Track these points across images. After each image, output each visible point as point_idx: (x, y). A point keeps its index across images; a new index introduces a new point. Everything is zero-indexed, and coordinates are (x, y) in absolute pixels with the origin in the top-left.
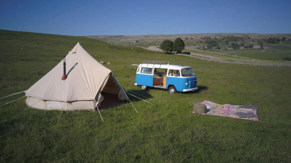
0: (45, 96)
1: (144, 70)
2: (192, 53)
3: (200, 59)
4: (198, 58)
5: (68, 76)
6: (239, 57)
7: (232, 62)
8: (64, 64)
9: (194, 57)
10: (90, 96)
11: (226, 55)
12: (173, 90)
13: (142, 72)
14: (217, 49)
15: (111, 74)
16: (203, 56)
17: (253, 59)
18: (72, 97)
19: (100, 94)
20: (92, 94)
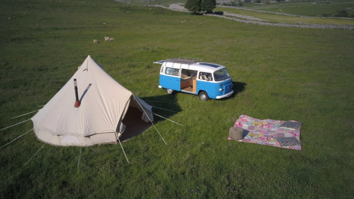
0: (58, 130)
1: (169, 70)
2: (225, 13)
3: (236, 21)
4: (233, 20)
5: (81, 102)
6: (283, 15)
7: (275, 25)
8: (75, 89)
9: (228, 18)
10: (110, 127)
11: (267, 12)
12: (204, 96)
13: (167, 73)
14: (257, 2)
15: (132, 97)
16: (238, 17)
17: (300, 16)
18: (90, 130)
19: (122, 124)
20: (112, 124)
